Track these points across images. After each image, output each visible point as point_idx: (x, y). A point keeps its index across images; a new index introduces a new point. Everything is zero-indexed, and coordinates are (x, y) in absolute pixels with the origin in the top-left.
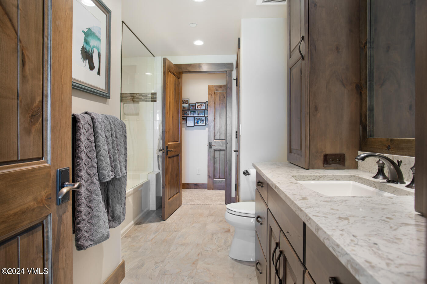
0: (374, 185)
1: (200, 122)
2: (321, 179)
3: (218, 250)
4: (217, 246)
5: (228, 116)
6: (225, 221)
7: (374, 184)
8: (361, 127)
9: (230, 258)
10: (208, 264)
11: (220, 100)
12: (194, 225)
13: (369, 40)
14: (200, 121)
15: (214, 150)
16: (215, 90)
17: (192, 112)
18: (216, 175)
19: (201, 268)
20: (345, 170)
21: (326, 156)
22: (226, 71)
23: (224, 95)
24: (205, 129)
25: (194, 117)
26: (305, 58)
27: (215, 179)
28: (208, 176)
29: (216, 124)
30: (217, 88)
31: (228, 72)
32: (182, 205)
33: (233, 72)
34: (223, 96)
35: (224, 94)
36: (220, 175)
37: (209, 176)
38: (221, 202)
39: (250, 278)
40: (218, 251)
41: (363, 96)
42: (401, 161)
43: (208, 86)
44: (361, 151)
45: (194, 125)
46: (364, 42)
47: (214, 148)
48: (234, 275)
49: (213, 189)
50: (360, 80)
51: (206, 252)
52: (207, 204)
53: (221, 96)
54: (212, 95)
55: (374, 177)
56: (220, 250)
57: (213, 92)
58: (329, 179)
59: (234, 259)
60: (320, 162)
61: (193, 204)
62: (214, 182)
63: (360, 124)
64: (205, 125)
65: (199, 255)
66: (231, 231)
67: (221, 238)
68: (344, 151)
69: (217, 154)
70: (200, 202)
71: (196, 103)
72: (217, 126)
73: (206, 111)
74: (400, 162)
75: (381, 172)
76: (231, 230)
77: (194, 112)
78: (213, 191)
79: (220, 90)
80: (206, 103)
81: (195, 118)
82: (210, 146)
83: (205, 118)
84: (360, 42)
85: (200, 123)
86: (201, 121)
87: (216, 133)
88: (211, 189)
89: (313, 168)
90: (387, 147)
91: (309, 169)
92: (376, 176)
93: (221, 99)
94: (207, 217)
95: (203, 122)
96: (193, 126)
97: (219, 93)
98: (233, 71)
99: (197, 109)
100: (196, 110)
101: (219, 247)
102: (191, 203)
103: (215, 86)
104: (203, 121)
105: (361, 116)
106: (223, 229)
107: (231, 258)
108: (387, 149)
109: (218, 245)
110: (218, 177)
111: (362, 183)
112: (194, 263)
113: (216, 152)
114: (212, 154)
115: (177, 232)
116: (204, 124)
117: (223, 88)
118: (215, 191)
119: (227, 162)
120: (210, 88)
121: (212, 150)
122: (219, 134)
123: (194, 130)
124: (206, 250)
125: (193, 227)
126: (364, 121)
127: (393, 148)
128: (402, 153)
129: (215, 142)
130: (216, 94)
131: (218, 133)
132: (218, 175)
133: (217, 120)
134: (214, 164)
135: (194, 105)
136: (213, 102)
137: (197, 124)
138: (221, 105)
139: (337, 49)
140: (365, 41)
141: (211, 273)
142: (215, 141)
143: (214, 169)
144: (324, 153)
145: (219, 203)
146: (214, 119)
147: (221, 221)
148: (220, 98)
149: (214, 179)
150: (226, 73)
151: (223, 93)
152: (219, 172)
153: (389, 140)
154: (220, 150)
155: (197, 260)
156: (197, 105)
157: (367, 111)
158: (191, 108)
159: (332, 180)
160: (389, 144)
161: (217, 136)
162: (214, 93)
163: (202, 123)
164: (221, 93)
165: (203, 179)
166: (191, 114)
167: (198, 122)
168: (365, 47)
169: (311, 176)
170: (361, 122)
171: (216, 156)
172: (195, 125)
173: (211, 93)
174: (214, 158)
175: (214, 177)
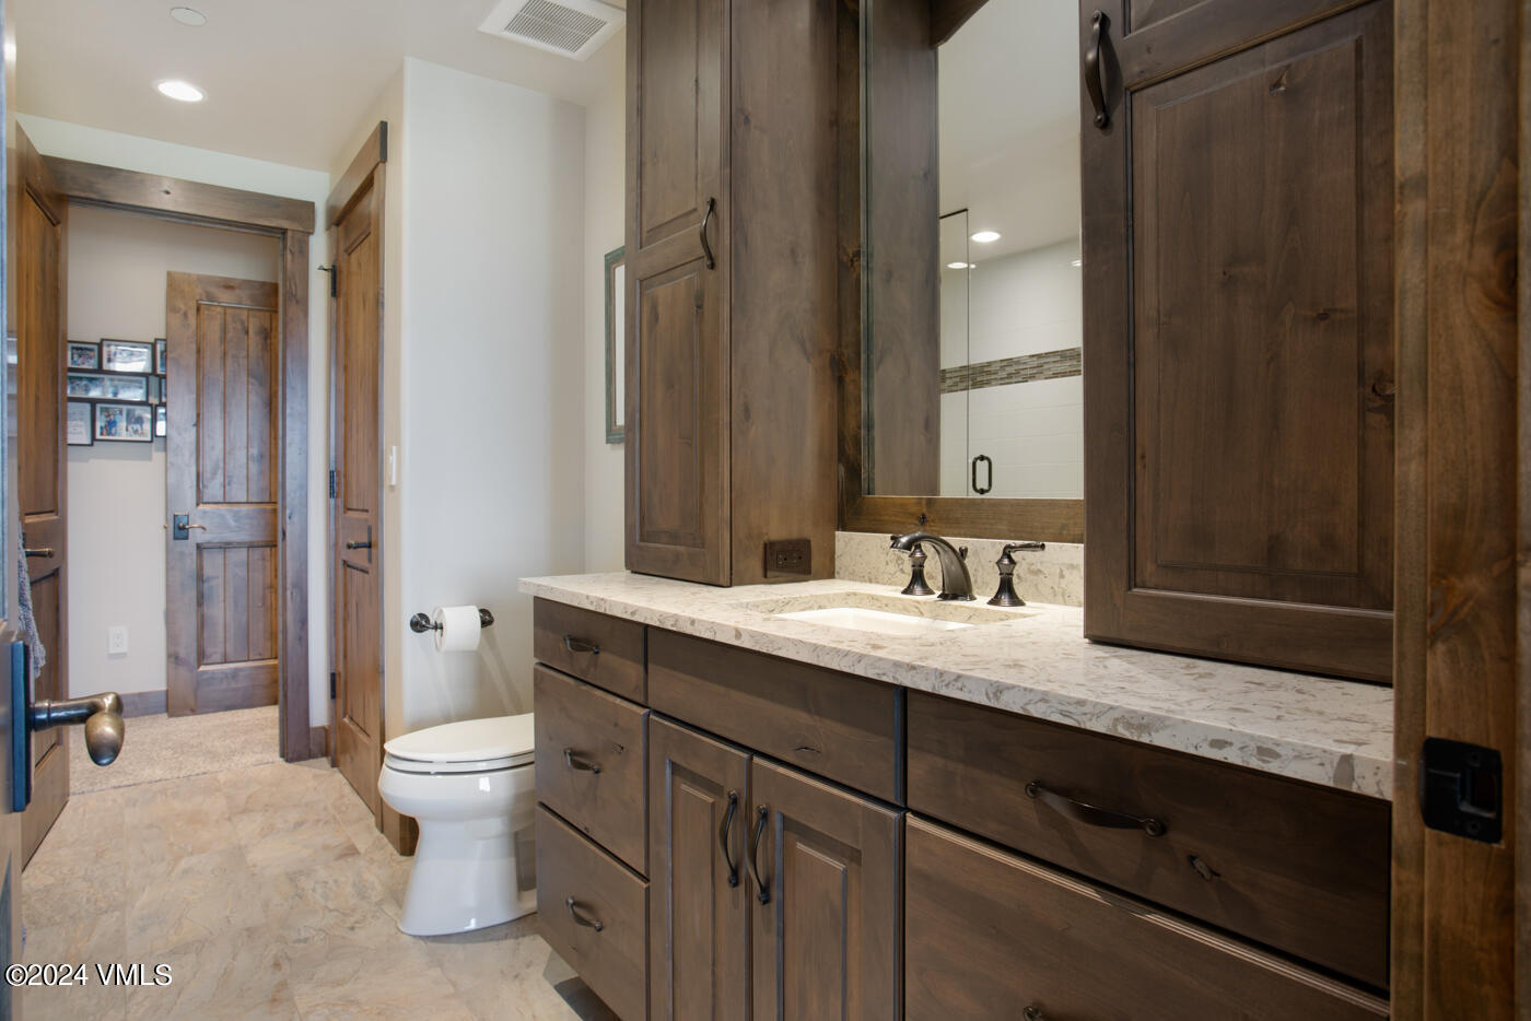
0: (916, 610)
1: (122, 424)
2: (787, 607)
3: (349, 925)
4: (335, 913)
5: (292, 408)
6: (318, 821)
7: (917, 608)
8: (842, 469)
9: (409, 938)
10: (339, 983)
11: (224, 339)
12: (183, 864)
13: (863, 249)
14: (124, 424)
15: (199, 547)
16: (204, 297)
17: (81, 379)
18: (209, 650)
19: (317, 1005)
20: (811, 582)
21: (769, 547)
22: (284, 232)
23: (242, 323)
24: (150, 458)
25: (93, 402)
26: (719, 263)
27: (202, 668)
28: (169, 656)
29: (207, 440)
30: (214, 290)
31: (293, 237)
32: (72, 800)
33: (313, 239)
34: (239, 327)
35: (244, 317)
36: (230, 649)
37: (174, 658)
38: (259, 756)
39: (516, 977)
40: (352, 928)
41: (850, 388)
42: (966, 550)
43: (169, 274)
44: (844, 530)
45: (94, 438)
46: (850, 251)
47: (197, 536)
48: (454, 985)
49: (194, 712)
50: (840, 345)
51: (302, 945)
52: (197, 771)
53: (230, 327)
54: (185, 315)
55: (905, 592)
56: (357, 922)
57: (193, 305)
58: (803, 606)
59: (428, 937)
60: (756, 564)
61: (125, 783)
62: (200, 682)
63: (839, 460)
64: (151, 442)
65: (277, 965)
66: (361, 847)
67: (336, 881)
68: (808, 531)
69: (213, 565)
70: (158, 773)
71: (102, 340)
72: (213, 448)
73: (154, 381)
74: (963, 553)
75: (918, 578)
76: (358, 846)
77: (91, 380)
78: (199, 717)
79: (226, 298)
80: (154, 346)
81: (99, 406)
82: (180, 531)
83: (149, 409)
84: (838, 246)
85: (123, 431)
86: (129, 421)
87: (207, 475)
88: (188, 712)
89: (742, 583)
90: (918, 518)
91: (730, 586)
92: (909, 587)
93: (229, 336)
94: (229, 819)
95: (137, 427)
96: (88, 441)
97: (219, 309)
98: (312, 233)
99: (106, 366)
100: (100, 370)
101: (345, 915)
102: (114, 782)
103: (201, 279)
104: (140, 420)
105: (841, 440)
106: (326, 848)
107: (414, 936)
108: (917, 522)
109: (337, 910)
110: (218, 657)
111: (880, 608)
112: (274, 1000)
113: (206, 554)
114: (191, 563)
115: (117, 913)
116: (142, 433)
117: (237, 291)
118: (204, 716)
119: (289, 593)
120: (174, 285)
121: (188, 547)
122: (219, 479)
123: (92, 461)
124: (299, 941)
125: (186, 872)
126: (850, 450)
127: (933, 521)
128: (956, 531)
129: (205, 512)
130: (205, 312)
131: (214, 474)
132: (220, 648)
133: (214, 424)
134: (200, 603)
135: (91, 350)
136: (194, 346)
137: (109, 434)
138: (229, 361)
139: (793, 252)
140: (855, 249)
141: (366, 1008)
142: (202, 507)
143: (202, 624)
144: (766, 538)
145: (249, 759)
146: (198, 415)
147: (299, 824)
148: (224, 330)
149: (199, 667)
150: (285, 239)
151: (238, 311)
152: (221, 635)
153: (924, 502)
154: (226, 547)
155: (283, 985)
156: (105, 349)
157: (860, 428)
158: (74, 362)
159: (811, 608)
160: (924, 510)
161: (214, 489)
162: (198, 310)
163: (136, 432)
164: (228, 311)
165: (148, 674)
166: (73, 389)
167: (111, 424)
168: (856, 264)
169: (765, 603)
170: (842, 455)
171: (208, 571)
172: (98, 436)
173: (183, 307)
174: (200, 578)
175: (202, 657)
